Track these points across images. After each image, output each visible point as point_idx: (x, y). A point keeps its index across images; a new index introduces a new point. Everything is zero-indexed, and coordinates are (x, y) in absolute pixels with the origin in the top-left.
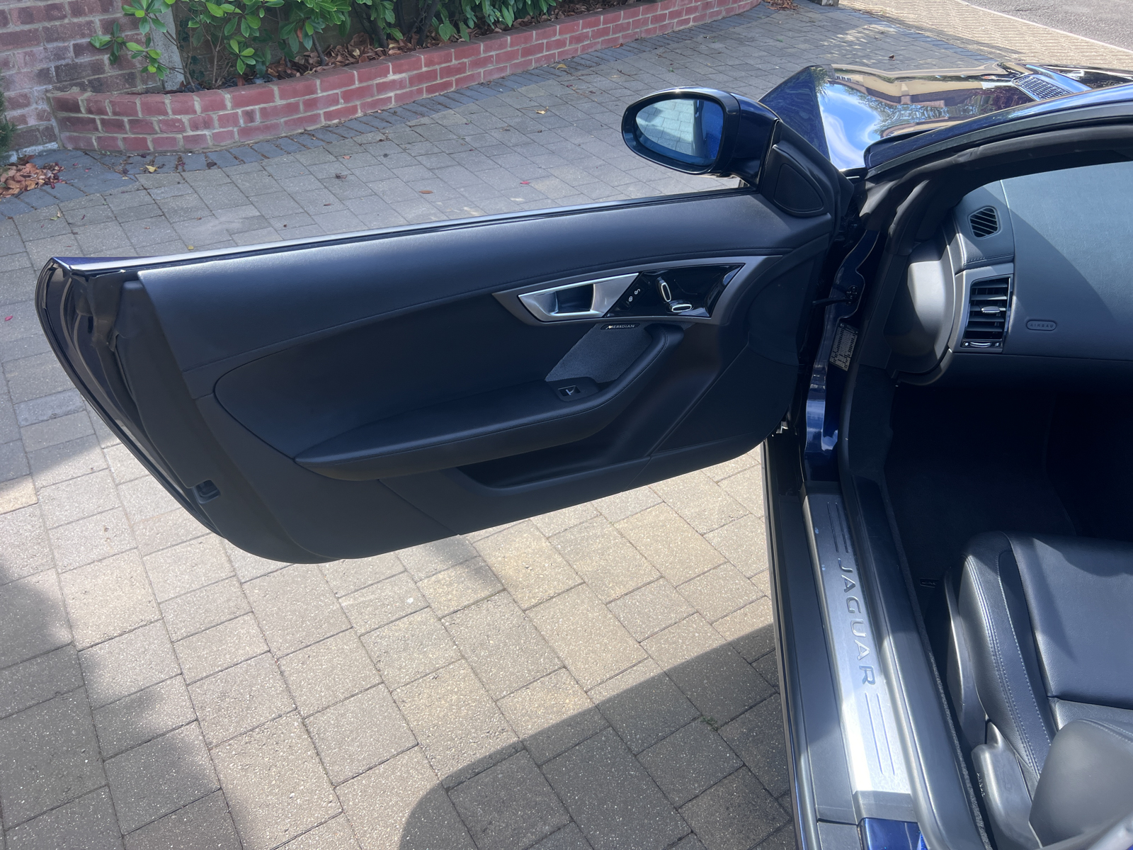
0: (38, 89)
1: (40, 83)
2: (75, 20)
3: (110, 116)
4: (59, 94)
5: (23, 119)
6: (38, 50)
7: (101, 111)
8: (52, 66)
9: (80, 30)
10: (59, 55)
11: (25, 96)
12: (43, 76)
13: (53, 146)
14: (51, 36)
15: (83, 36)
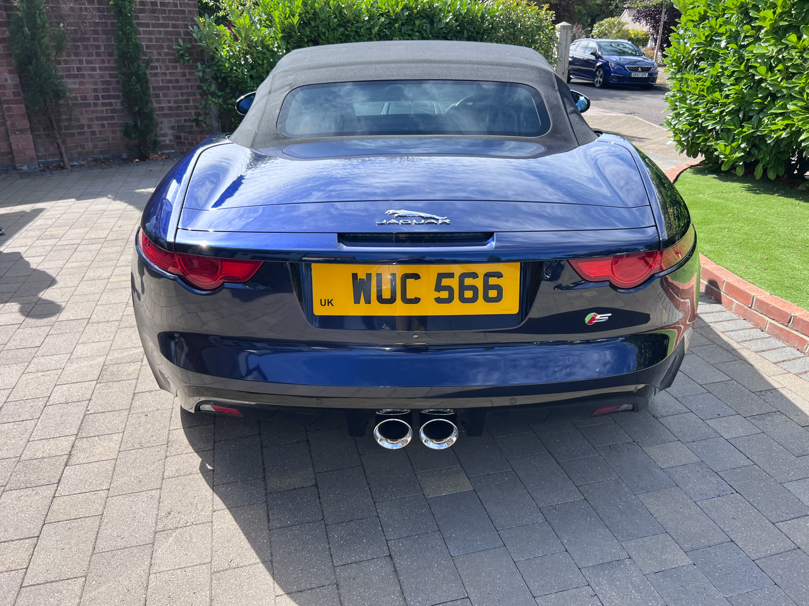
0: (171, 132)
1: (172, 130)
2: (186, 111)
3: (190, 141)
4: (177, 134)
5: (164, 141)
6: (172, 119)
7: (188, 139)
8: (176, 125)
9: (187, 115)
10: (179, 121)
11: (166, 134)
12: (173, 128)
13: (173, 151)
14: (177, 115)
15: (188, 116)
